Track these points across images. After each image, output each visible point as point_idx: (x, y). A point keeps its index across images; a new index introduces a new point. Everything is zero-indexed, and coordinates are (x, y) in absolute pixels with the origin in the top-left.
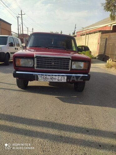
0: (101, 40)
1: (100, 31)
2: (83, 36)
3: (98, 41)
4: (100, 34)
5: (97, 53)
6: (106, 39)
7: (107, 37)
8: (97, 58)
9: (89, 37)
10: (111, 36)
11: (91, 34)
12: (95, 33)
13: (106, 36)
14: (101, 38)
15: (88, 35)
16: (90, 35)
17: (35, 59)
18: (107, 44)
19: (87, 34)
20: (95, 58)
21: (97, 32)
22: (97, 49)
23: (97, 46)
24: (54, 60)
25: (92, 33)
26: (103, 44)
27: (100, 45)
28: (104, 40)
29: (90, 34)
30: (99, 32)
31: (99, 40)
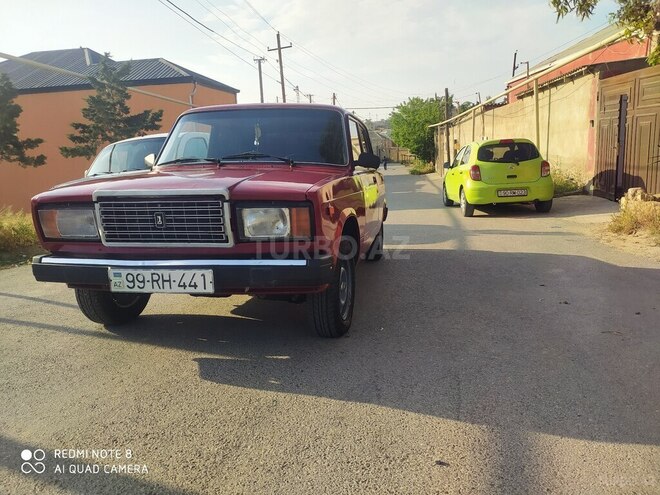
0: (603, 108)
1: (591, 69)
2: (528, 99)
3: (591, 113)
4: (594, 82)
5: (590, 168)
6: (623, 100)
7: (626, 89)
8: (592, 188)
9: (553, 98)
10: (644, 83)
11: (559, 87)
12: (572, 78)
13: (621, 85)
14: (601, 97)
15: (547, 92)
16: (553, 90)
17: (97, 206)
18: (629, 122)
19: (542, 89)
20: (584, 191)
21: (580, 75)
22: (586, 147)
23: (586, 133)
24: (162, 205)
25: (561, 82)
26: (611, 122)
27: (600, 127)
28: (613, 106)
29: (554, 84)
30: (587, 73)
31: (591, 106)
